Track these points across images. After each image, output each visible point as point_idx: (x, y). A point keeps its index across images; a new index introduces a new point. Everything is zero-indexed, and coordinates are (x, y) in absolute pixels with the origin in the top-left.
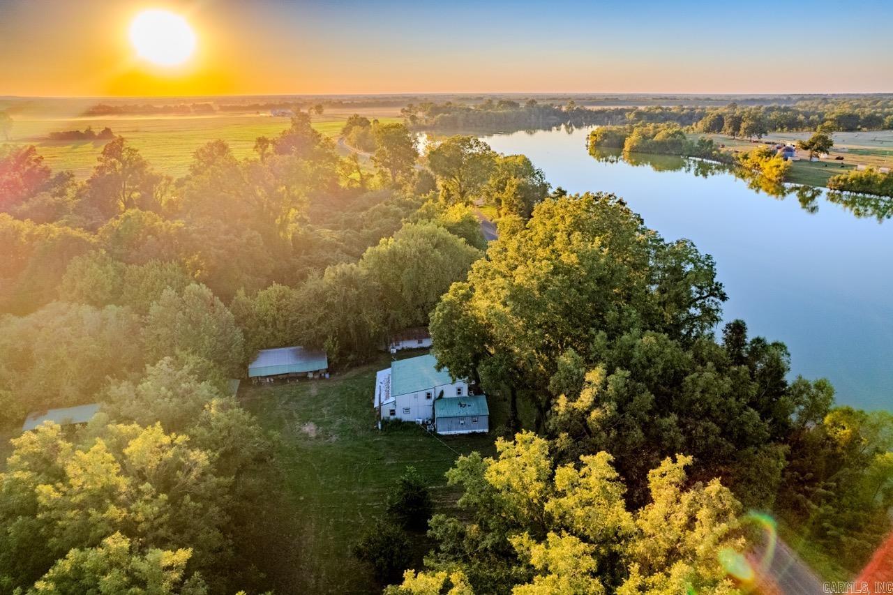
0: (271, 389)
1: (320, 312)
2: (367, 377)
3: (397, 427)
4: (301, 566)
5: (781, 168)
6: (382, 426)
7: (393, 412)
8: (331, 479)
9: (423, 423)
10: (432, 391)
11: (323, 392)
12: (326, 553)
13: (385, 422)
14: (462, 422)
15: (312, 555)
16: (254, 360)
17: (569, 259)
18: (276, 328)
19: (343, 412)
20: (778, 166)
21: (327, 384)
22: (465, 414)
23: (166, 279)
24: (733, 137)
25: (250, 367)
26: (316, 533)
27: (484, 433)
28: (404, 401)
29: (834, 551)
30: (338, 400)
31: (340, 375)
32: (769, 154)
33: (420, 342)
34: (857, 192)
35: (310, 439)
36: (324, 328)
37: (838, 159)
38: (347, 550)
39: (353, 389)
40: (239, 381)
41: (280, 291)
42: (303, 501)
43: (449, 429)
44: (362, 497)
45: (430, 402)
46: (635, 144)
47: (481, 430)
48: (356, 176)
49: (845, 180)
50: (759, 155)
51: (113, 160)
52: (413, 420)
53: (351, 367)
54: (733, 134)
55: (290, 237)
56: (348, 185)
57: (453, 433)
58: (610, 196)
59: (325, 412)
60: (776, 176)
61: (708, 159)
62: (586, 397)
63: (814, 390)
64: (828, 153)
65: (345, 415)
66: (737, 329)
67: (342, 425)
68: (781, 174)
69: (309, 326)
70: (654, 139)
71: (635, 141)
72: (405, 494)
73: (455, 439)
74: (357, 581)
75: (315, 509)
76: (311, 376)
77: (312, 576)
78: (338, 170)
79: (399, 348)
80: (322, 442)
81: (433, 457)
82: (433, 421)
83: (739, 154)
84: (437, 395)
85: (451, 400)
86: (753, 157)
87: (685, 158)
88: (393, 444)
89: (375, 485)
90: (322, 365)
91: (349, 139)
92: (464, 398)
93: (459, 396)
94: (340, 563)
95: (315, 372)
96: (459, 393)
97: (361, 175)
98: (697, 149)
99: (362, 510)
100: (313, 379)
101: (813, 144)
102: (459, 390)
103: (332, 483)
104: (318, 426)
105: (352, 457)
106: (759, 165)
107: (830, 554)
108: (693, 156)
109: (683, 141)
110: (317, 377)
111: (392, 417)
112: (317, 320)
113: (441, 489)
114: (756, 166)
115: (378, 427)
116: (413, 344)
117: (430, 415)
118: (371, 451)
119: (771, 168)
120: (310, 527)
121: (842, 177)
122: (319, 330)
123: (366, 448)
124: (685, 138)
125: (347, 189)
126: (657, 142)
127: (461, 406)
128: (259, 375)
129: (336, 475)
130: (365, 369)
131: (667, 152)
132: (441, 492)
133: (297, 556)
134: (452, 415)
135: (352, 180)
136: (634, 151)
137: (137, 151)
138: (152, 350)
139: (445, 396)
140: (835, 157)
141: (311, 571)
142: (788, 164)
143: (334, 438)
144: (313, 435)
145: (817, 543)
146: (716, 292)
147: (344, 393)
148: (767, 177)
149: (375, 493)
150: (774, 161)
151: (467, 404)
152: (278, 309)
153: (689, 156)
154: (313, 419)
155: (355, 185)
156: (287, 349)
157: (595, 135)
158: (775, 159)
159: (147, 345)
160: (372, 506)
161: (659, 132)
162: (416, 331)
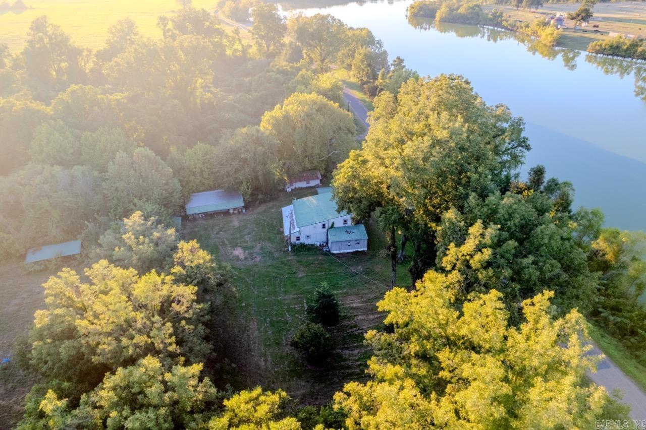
0: (204, 222)
1: (236, 164)
2: (273, 211)
3: (301, 249)
4: (253, 353)
5: (555, 35)
6: (292, 248)
7: (298, 239)
8: (262, 290)
9: (320, 245)
10: (326, 223)
11: (243, 223)
12: (268, 343)
13: (293, 246)
14: (349, 244)
15: (259, 345)
16: (189, 201)
17: (442, 134)
18: (203, 177)
19: (260, 239)
20: (552, 34)
21: (244, 217)
22: (351, 239)
23: (115, 142)
24: (516, 8)
25: (186, 207)
26: (258, 329)
27: (364, 251)
28: (306, 231)
29: (602, 325)
30: (255, 229)
31: (253, 210)
32: (545, 24)
33: (308, 183)
34: (608, 55)
35: (241, 260)
36: (240, 176)
37: (594, 26)
38: (282, 340)
39: (265, 221)
40: (180, 218)
41: (204, 149)
42: (245, 306)
43: (340, 249)
44: (286, 302)
45: (325, 230)
46: (444, 15)
47: (362, 249)
48: (237, 46)
49: (601, 45)
50: (538, 25)
51: (41, 34)
52: (313, 243)
53: (260, 203)
54: (518, 6)
55: (198, 101)
56: (233, 53)
57: (342, 252)
58: (459, 77)
59: (248, 239)
60: (550, 42)
61: (498, 27)
62: (469, 245)
63: (590, 216)
64: (588, 22)
65: (263, 241)
66: (538, 173)
67: (262, 248)
68: (554, 41)
69: (228, 175)
70: (459, 11)
71: (443, 13)
72: (321, 301)
73: (344, 256)
74: (293, 361)
75: (255, 311)
76: (231, 211)
77: (262, 360)
78: (225, 41)
79: (293, 188)
80: (250, 262)
81: (331, 270)
82: (327, 243)
83: (522, 23)
84: (330, 226)
85: (339, 228)
86: (533, 26)
87: (481, 27)
88: (301, 262)
89: (294, 293)
90: (240, 203)
91: (224, 12)
92: (349, 227)
93: (345, 225)
94: (279, 349)
95: (234, 209)
96: (345, 224)
97: (243, 46)
98: (490, 20)
99: (288, 311)
100: (233, 213)
101: (579, 15)
102: (345, 221)
103: (263, 292)
104: (245, 250)
105: (274, 272)
106: (537, 33)
107: (601, 327)
108: (487, 25)
109: (480, 12)
110: (236, 212)
111: (298, 242)
112: (234, 170)
113: (341, 294)
114: (535, 33)
115: (288, 250)
116: (303, 184)
117: (324, 239)
118: (287, 267)
119: (547, 35)
120: (253, 326)
121: (599, 43)
122: (236, 178)
123: (282, 265)
124: (481, 10)
125: (233, 57)
126: (460, 14)
127: (348, 233)
128: (194, 213)
129: (265, 286)
130: (270, 204)
131: (468, 22)
132: (340, 296)
133: (249, 346)
134: (342, 240)
135: (236, 50)
136: (444, 21)
137: (59, 27)
138: (113, 199)
139: (335, 226)
140: (593, 25)
141: (260, 356)
142: (559, 32)
143: (258, 259)
144: (242, 257)
145: (592, 319)
146: (523, 144)
147: (259, 224)
148: (543, 42)
149: (295, 298)
150: (549, 30)
151: (352, 231)
152: (204, 163)
153: (484, 25)
154: (240, 245)
155: (238, 54)
156: (212, 192)
157: (413, 8)
158: (550, 29)
159: (109, 195)
160: (294, 308)
161: (462, 5)
162: (305, 174)
